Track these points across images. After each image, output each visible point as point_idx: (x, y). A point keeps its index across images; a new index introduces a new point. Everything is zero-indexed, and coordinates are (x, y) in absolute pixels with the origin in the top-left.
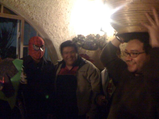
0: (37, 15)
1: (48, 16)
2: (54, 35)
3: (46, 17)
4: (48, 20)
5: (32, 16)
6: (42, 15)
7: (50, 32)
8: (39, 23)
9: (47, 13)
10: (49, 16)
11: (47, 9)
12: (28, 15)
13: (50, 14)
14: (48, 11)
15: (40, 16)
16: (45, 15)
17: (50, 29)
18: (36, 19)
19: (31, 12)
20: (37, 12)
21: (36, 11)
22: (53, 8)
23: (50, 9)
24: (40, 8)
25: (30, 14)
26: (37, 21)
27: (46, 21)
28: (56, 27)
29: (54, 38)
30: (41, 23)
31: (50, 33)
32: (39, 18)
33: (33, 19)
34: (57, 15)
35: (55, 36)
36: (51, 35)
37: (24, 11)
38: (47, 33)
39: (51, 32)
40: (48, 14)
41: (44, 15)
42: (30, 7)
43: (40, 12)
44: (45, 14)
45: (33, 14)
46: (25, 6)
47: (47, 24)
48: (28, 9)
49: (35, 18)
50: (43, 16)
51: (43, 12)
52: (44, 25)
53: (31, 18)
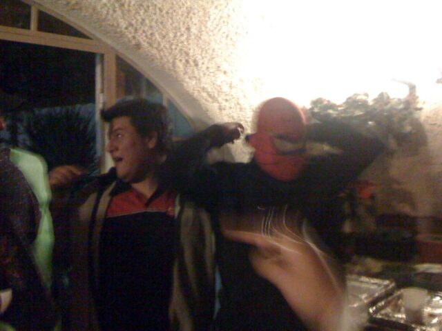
0: (152, 34)
1: (193, 37)
2: (220, 99)
3: (188, 39)
4: (194, 51)
5: (134, 37)
6: (171, 35)
7: (204, 89)
8: (162, 58)
9: (188, 29)
10: (198, 38)
11: (191, 15)
12: (122, 35)
13: (200, 31)
14: (195, 20)
15: (164, 37)
16: (182, 35)
17: (203, 80)
18: (151, 45)
19: (131, 25)
20: (153, 24)
21: (147, 22)
22: (212, 11)
23: (201, 14)
24: (161, 10)
25: (126, 28)
26: (154, 51)
27: (187, 54)
28: (225, 73)
29: (220, 109)
30: (168, 61)
31: (205, 95)
32: (162, 45)
33: (138, 46)
34: (227, 36)
35: (224, 103)
36: (209, 99)
37: (105, 20)
38: (196, 94)
39: (210, 90)
40: (194, 30)
41: (179, 34)
42: (126, 6)
43: (162, 23)
44: (183, 29)
45: (136, 30)
46: (105, 5)
47: (192, 63)
48: (119, 12)
49: (145, 45)
50: (175, 37)
51: (176, 24)
52: (180, 66)
53: (133, 42)
